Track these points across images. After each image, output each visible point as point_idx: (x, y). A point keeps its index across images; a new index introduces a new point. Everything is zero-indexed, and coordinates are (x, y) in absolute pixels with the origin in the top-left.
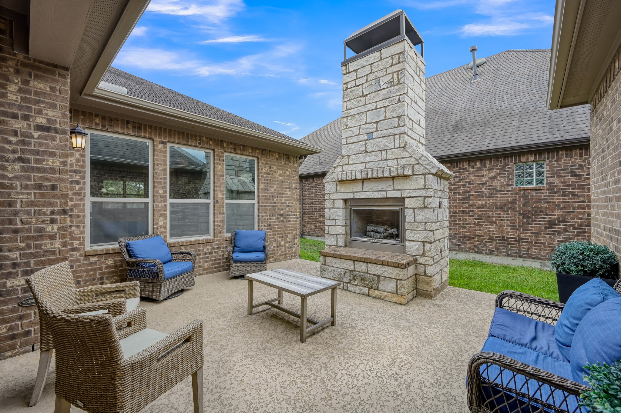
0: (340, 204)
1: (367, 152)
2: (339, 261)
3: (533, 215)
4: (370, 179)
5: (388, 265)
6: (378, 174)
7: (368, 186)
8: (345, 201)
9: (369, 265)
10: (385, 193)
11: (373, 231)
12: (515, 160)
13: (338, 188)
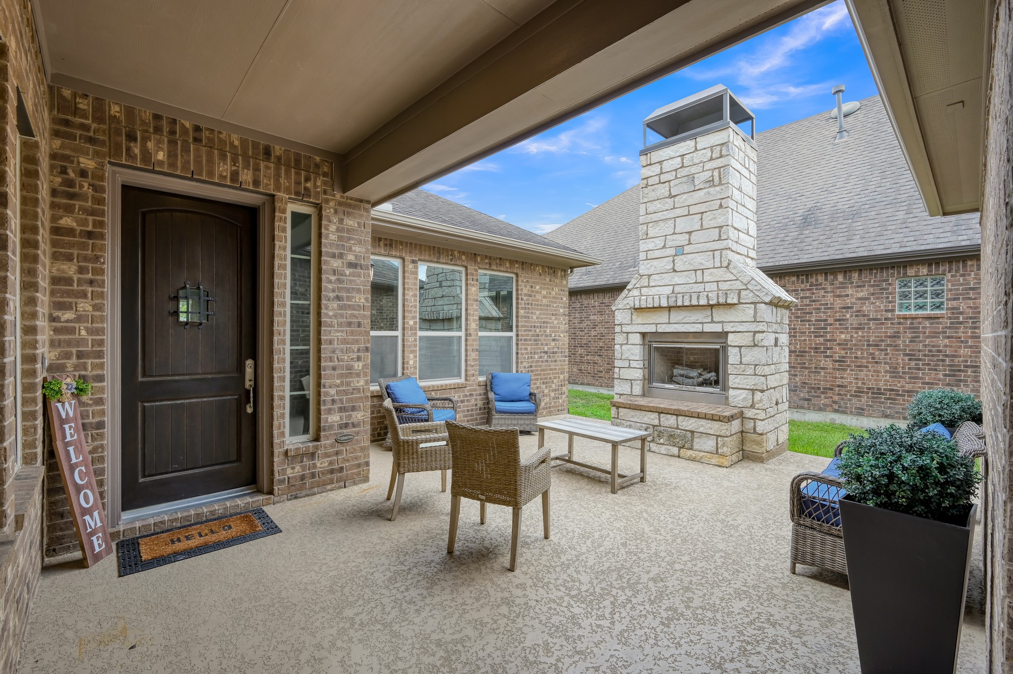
0: (637, 339)
1: (675, 271)
2: (638, 413)
3: (925, 355)
4: (679, 307)
5: (705, 418)
6: (690, 301)
7: (676, 316)
8: (644, 335)
9: (680, 418)
10: (700, 326)
11: (682, 376)
12: (899, 273)
13: (634, 317)
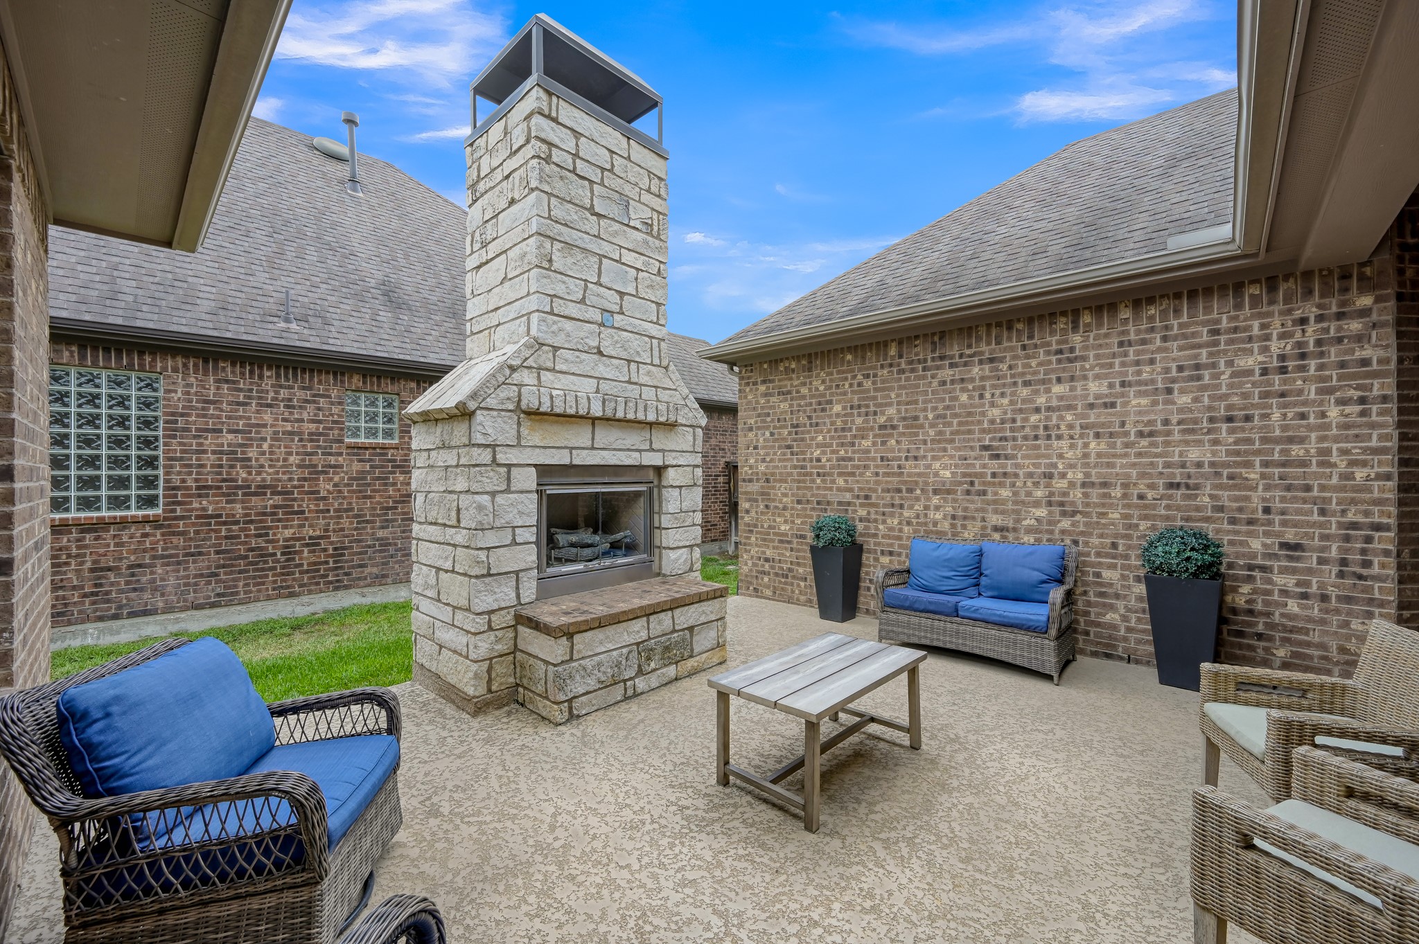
0: (528, 479)
1: (600, 353)
2: (610, 631)
7: (605, 436)
9: (677, 612)
11: (573, 545)
